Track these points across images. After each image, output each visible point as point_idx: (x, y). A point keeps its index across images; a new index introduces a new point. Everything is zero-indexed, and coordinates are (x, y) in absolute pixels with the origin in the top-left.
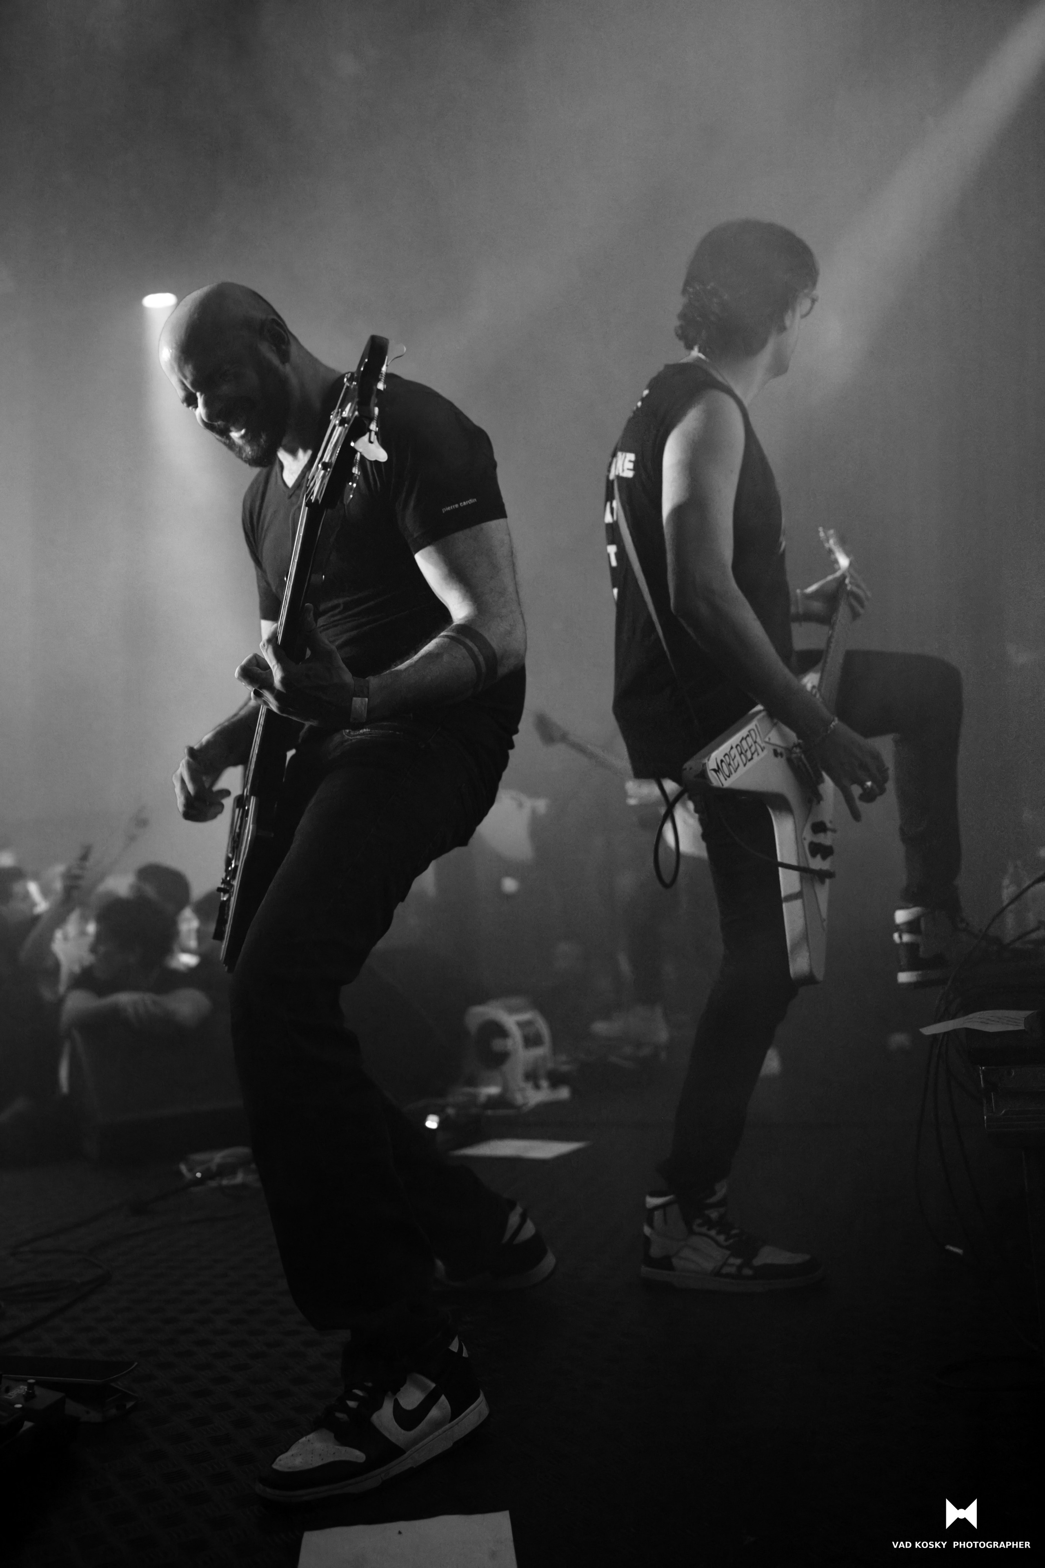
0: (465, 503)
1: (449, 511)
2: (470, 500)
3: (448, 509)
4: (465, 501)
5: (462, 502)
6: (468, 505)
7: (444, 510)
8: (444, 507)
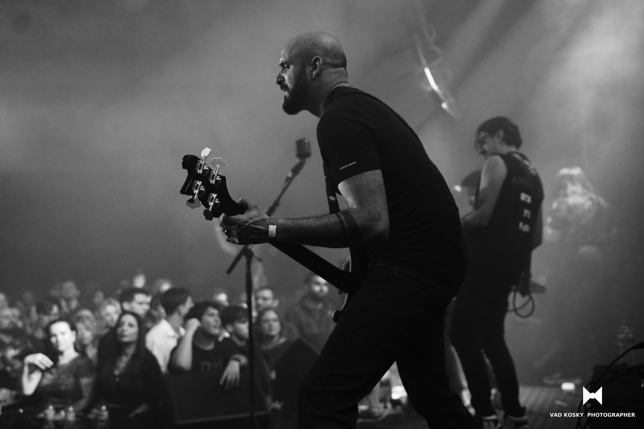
0: (350, 164)
1: (343, 169)
2: (353, 163)
3: (343, 168)
4: (351, 163)
5: (349, 164)
6: (352, 165)
7: (341, 169)
8: (341, 167)
